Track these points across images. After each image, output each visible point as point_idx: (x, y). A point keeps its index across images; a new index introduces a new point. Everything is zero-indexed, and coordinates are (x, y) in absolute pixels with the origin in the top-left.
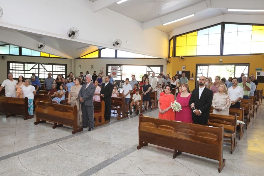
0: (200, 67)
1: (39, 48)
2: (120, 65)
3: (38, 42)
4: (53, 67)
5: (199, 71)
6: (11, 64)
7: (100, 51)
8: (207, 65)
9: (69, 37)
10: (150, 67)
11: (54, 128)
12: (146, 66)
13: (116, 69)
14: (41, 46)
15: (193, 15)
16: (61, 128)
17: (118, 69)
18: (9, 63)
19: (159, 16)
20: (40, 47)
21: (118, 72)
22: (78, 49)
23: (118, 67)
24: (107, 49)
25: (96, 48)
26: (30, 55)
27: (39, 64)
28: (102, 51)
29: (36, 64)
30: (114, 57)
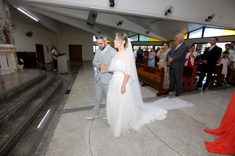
1: (147, 33)
2: (205, 43)
3: (146, 30)
7: (188, 34)
9: (165, 16)
11: (143, 86)
13: (201, 46)
17: (203, 47)
18: (133, 45)
22: (172, 33)
24: (195, 31)
25: (186, 32)
26: (143, 41)
27: (148, 46)
28: (190, 33)
29: (146, 45)
30: (201, 37)
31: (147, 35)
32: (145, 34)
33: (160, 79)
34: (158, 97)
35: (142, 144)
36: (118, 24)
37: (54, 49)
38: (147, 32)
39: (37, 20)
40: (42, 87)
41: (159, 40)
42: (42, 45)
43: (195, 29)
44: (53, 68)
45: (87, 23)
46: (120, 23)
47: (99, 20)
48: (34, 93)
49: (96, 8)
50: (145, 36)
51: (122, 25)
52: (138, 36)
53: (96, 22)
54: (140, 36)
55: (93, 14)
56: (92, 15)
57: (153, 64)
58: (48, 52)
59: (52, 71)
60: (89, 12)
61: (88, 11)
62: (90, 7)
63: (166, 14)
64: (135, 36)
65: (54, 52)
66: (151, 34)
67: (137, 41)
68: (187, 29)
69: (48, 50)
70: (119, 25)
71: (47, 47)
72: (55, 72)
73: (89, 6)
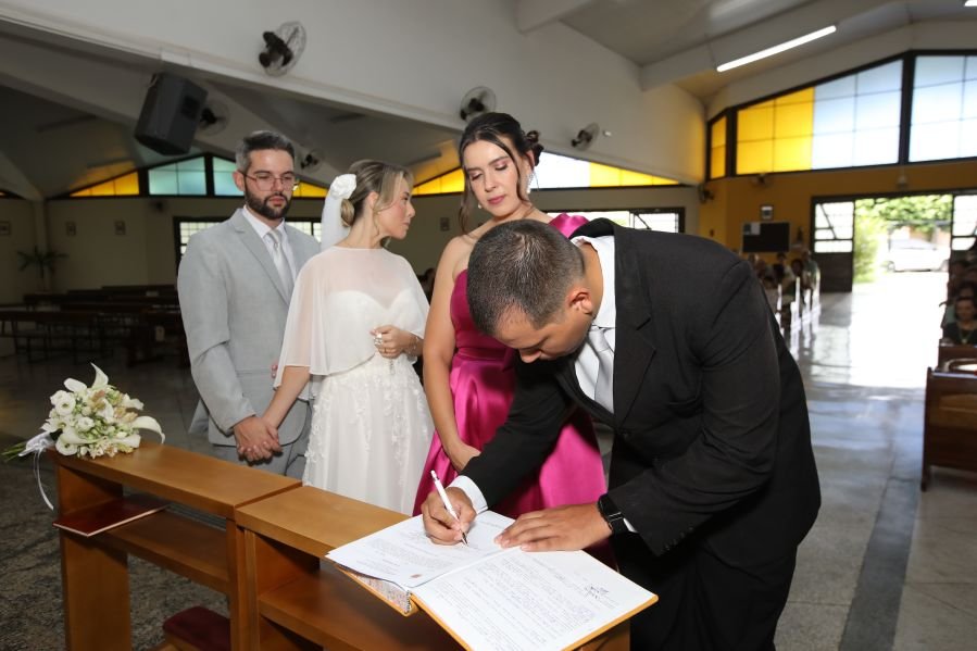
0: (827, 206)
1: (303, 166)
4: (312, 230)
5: (820, 221)
6: (183, 226)
8: (852, 198)
10: (641, 216)
12: (628, 213)
14: (309, 158)
15: (831, 29)
18: (177, 221)
19: (708, 40)
20: (306, 163)
31: (305, 173)
38: (305, 157)
52: (201, 161)
55: (188, 95)
56: (183, 101)
62: (167, 57)
63: (463, 114)
67: (202, 190)
73: (161, 49)
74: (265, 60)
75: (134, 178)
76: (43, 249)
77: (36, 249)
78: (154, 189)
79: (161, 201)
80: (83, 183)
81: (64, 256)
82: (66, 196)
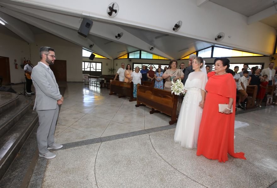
1: (150, 50)
3: (150, 45)
6: (134, 64)
7: (197, 52)
9: (173, 31)
11: (151, 113)
14: (152, 48)
16: (158, 114)
17: (213, 68)
18: (133, 64)
21: (213, 69)
22: (179, 51)
23: (213, 65)
24: (204, 50)
25: (195, 50)
26: (146, 58)
27: (151, 64)
28: (199, 52)
29: (149, 64)
30: (210, 57)
31: (151, 51)
32: (149, 51)
33: (173, 104)
34: (171, 126)
35: (161, 180)
36: (116, 37)
37: (27, 65)
39: (3, 24)
40: (16, 116)
41: (165, 58)
42: (8, 58)
43: (204, 48)
44: (26, 91)
45: (79, 33)
46: (119, 36)
47: (94, 31)
48: (7, 124)
49: (91, 15)
50: (148, 53)
51: (122, 38)
52: (139, 51)
53: (90, 33)
54: (142, 52)
55: (87, 22)
56: (85, 24)
57: (161, 86)
58: (16, 68)
59: (24, 95)
60: (82, 19)
61: (80, 19)
62: (84, 14)
63: (174, 29)
64: (135, 52)
65: (27, 68)
66: (155, 50)
67: (139, 58)
68: (196, 47)
69: (16, 65)
70: (119, 38)
71: (15, 61)
72: (29, 96)
73: (82, 12)
74: (110, 14)
75: (127, 55)
76: (112, 69)
77: (111, 69)
78: (130, 57)
79: (131, 60)
80: (119, 56)
81: (115, 70)
82: (117, 59)
